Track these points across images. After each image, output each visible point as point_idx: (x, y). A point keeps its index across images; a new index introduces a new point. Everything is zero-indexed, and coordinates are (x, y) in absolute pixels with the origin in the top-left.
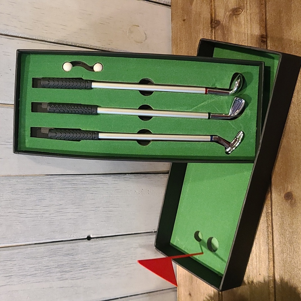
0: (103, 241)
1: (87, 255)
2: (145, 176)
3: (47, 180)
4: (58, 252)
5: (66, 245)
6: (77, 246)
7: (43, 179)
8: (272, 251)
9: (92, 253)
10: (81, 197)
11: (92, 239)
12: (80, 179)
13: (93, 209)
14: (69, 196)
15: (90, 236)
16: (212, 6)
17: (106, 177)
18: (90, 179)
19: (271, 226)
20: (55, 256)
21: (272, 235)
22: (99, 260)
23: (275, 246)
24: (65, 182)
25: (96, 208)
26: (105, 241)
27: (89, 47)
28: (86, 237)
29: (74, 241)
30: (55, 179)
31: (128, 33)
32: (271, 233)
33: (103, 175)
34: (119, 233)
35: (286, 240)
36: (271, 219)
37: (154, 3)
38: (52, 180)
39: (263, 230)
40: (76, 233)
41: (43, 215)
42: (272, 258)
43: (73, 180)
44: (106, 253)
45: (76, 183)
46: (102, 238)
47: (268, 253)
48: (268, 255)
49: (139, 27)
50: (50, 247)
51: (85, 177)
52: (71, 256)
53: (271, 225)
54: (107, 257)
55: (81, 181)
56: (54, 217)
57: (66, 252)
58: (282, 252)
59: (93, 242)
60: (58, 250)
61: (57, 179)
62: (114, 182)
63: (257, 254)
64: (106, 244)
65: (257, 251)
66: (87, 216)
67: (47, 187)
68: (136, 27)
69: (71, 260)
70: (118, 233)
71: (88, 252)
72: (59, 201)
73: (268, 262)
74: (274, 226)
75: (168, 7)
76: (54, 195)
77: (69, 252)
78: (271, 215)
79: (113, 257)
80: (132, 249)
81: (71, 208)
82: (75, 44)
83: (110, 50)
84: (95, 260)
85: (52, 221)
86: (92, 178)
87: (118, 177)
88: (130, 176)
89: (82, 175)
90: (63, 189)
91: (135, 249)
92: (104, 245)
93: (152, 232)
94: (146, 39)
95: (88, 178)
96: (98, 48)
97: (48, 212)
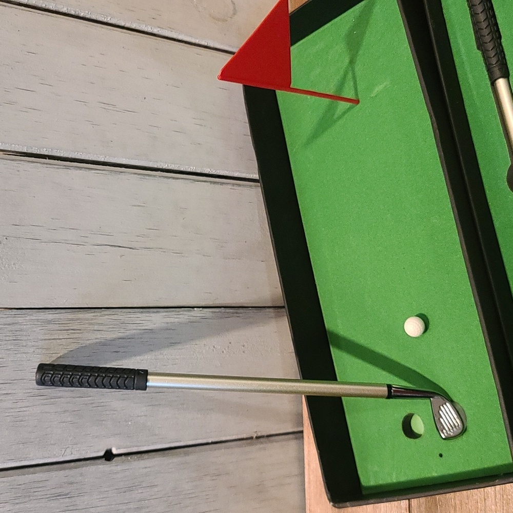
0: (142, 462)
1: (105, 496)
2: (237, 313)
3: (9, 320)
4: (35, 490)
5: (54, 474)
6: (81, 475)
11: (115, 459)
12: (87, 319)
15: (111, 450)
17: (148, 315)
18: (111, 319)
20: (27, 499)
22: (132, 506)
24: (51, 326)
26: (147, 461)
27: (110, 22)
28: (102, 454)
29: (72, 464)
30: (27, 318)
33: (141, 310)
38: (20, 320)
40: (79, 446)
43: (72, 320)
44: (148, 489)
45: (79, 327)
46: (139, 455)
50: (15, 480)
51: (99, 314)
52: (67, 500)
54: (152, 497)
55: (91, 324)
56: (25, 409)
57: (53, 491)
59: (117, 466)
60: (36, 485)
61: (32, 318)
64: (148, 470)
66: (104, 404)
67: (7, 338)
69: (66, 508)
70: (176, 442)
71: (106, 489)
76: (24, 355)
77: (60, 490)
79: (166, 499)
80: (209, 477)
82: (77, 13)
83: (155, 31)
84: (124, 507)
85: (21, 418)
86: (116, 316)
87: (175, 316)
88: (202, 312)
89: (93, 310)
90: (47, 342)
91: (214, 478)
92: (144, 470)
93: (251, 438)
94: (234, 14)
95: (107, 317)
96: (128, 25)
97: (9, 397)
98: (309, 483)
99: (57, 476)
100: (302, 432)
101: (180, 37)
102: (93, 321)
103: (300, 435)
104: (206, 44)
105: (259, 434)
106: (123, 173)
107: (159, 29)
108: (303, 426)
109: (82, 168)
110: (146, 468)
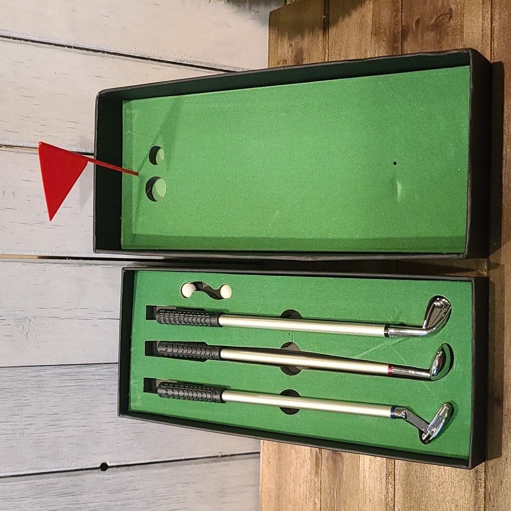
0: (128, 472)
1: (99, 495)
3: (34, 374)
4: (49, 489)
5: (62, 479)
6: (83, 480)
7: (27, 372)
9: (108, 492)
10: (91, 400)
11: (109, 469)
12: (90, 372)
13: (113, 420)
14: (71, 400)
15: (106, 463)
18: (109, 371)
20: (42, 496)
22: (119, 503)
24: (64, 377)
26: (132, 472)
28: (99, 466)
29: (76, 473)
30: (47, 372)
34: (157, 458)
38: (42, 373)
40: (81, 460)
41: (25, 431)
43: (79, 372)
44: (132, 492)
45: (84, 377)
46: (127, 467)
50: (35, 482)
51: (100, 368)
52: (71, 497)
54: (135, 498)
55: (93, 375)
56: (43, 434)
57: (62, 491)
59: (109, 474)
60: (50, 486)
61: (50, 372)
64: (132, 478)
66: (101, 431)
67: (32, 386)
69: (70, 503)
71: (100, 491)
72: (53, 408)
76: (44, 398)
77: (68, 490)
79: (145, 499)
80: (180, 485)
81: (74, 420)
84: (113, 503)
85: (40, 441)
86: (112, 369)
89: (96, 365)
90: (61, 388)
91: (184, 485)
92: (130, 478)
93: (217, 457)
95: (105, 370)
97: (33, 426)
99: (64, 480)
100: (259, 453)
102: (95, 373)
103: (257, 455)
105: (224, 454)
108: (260, 449)
109: (91, 264)
110: (131, 476)
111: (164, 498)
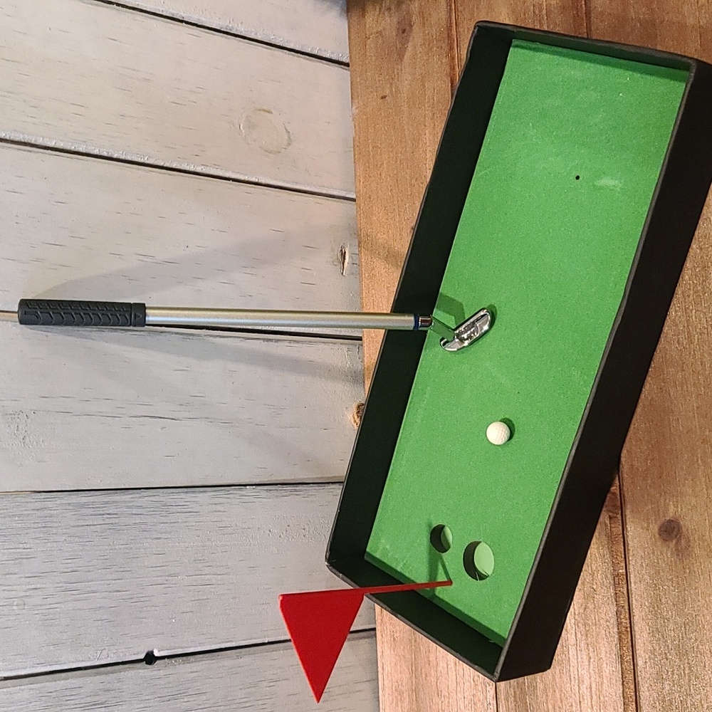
0: (188, 665)
2: (296, 491)
3: (38, 505)
4: (68, 698)
5: (89, 679)
6: (119, 681)
7: (27, 502)
8: (632, 675)
9: (159, 699)
10: (127, 549)
11: (158, 662)
12: (125, 502)
13: (160, 580)
14: (96, 548)
15: (152, 652)
16: (453, 58)
17: (192, 495)
18: (151, 501)
19: (627, 611)
21: (629, 633)
23: (640, 662)
24: (84, 511)
25: (169, 576)
26: (193, 664)
27: (146, 162)
28: (142, 656)
29: (109, 668)
30: (57, 502)
31: (243, 127)
32: (629, 629)
33: (186, 490)
35: (668, 646)
36: (625, 592)
37: (307, 57)
38: (49, 504)
39: (607, 621)
40: (116, 647)
41: (26, 600)
42: (633, 694)
43: (107, 503)
44: (195, 697)
45: (115, 511)
46: (184, 658)
47: (623, 682)
48: (621, 687)
49: (271, 113)
50: (44, 687)
51: (137, 495)
53: (627, 607)
54: (200, 707)
55: (128, 507)
56: (56, 606)
57: (89, 699)
58: (660, 678)
59: (159, 670)
60: (68, 693)
61: (63, 501)
62: (214, 506)
63: (594, 685)
64: (196, 674)
65: (592, 679)
66: (145, 599)
67: (36, 525)
68: (262, 112)
70: (226, 642)
71: (147, 698)
72: (70, 561)
73: (623, 707)
74: (636, 611)
75: (343, 66)
76: (55, 544)
77: (95, 699)
78: (625, 581)
79: (215, 708)
80: (265, 684)
81: (102, 580)
82: (110, 154)
83: (199, 170)
85: (51, 616)
86: (157, 497)
87: (225, 496)
88: (254, 490)
89: (131, 491)
90: (80, 528)
91: (272, 684)
92: (191, 674)
94: (289, 144)
95: (146, 498)
96: (167, 165)
97: (39, 592)
98: (383, 690)
99: (91, 682)
100: (374, 629)
101: (227, 175)
102: (131, 504)
103: (372, 632)
104: (257, 181)
106: (163, 334)
107: (202, 167)
108: (376, 624)
110: (192, 672)
111: (244, 706)
